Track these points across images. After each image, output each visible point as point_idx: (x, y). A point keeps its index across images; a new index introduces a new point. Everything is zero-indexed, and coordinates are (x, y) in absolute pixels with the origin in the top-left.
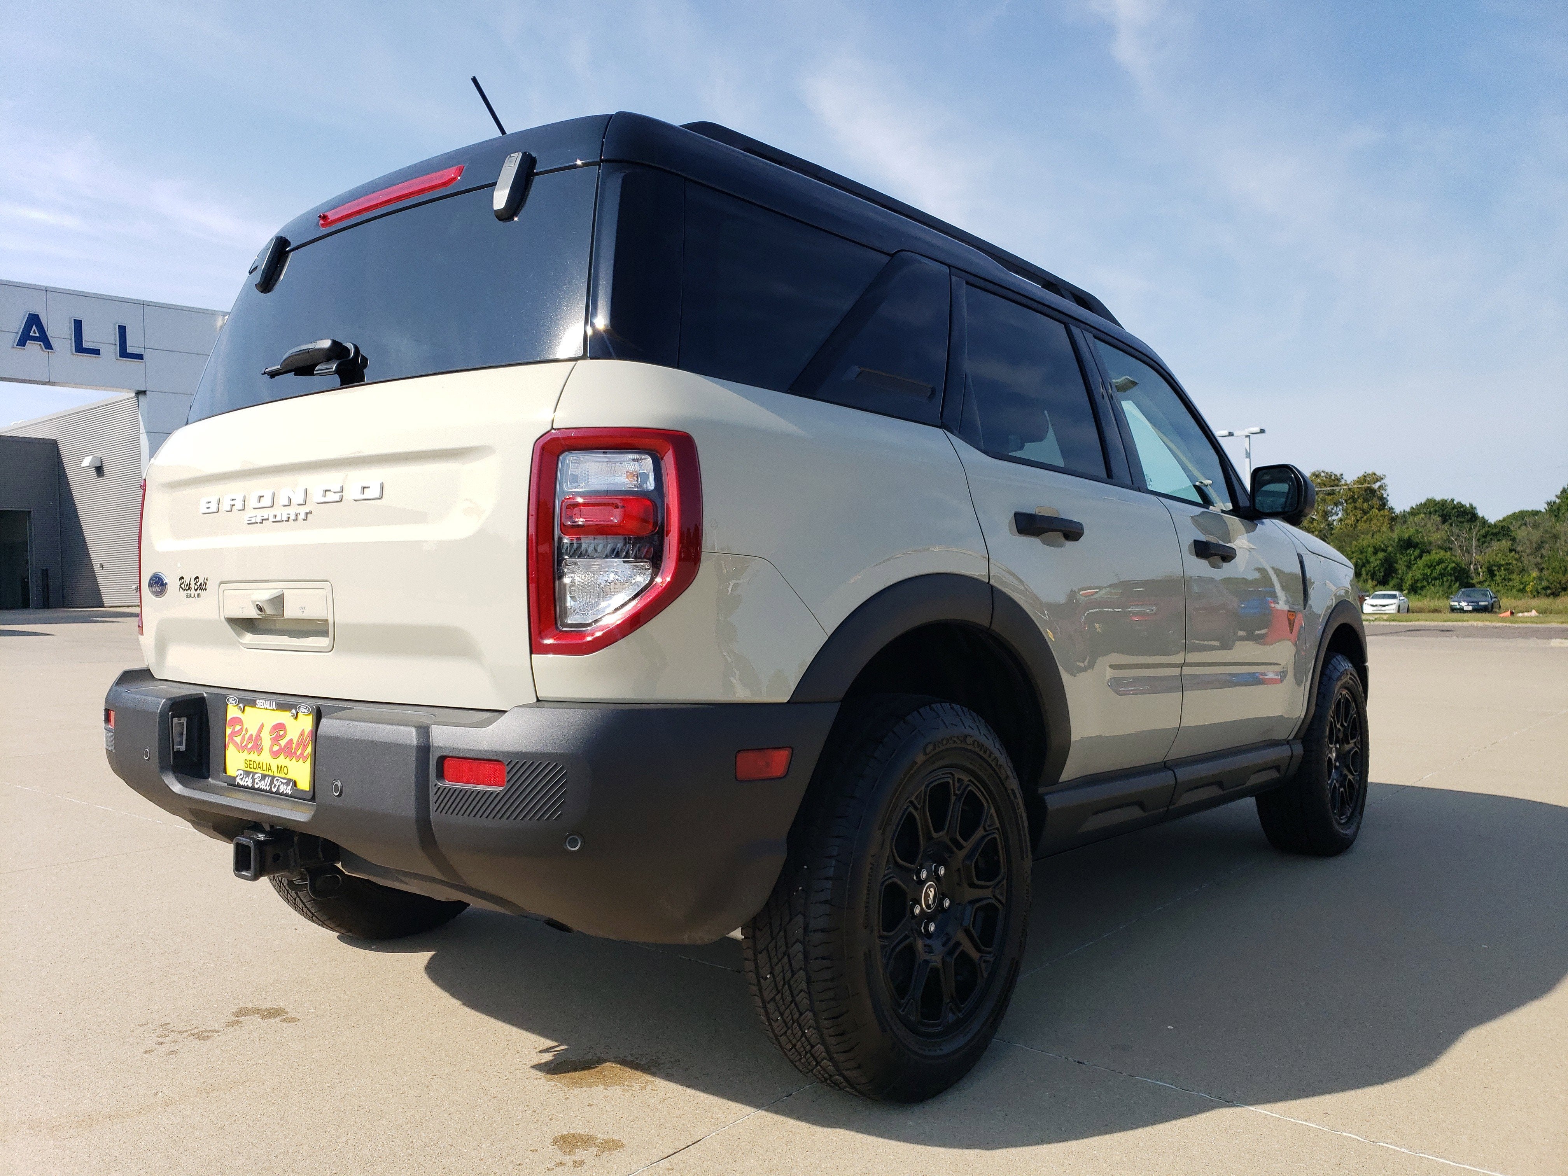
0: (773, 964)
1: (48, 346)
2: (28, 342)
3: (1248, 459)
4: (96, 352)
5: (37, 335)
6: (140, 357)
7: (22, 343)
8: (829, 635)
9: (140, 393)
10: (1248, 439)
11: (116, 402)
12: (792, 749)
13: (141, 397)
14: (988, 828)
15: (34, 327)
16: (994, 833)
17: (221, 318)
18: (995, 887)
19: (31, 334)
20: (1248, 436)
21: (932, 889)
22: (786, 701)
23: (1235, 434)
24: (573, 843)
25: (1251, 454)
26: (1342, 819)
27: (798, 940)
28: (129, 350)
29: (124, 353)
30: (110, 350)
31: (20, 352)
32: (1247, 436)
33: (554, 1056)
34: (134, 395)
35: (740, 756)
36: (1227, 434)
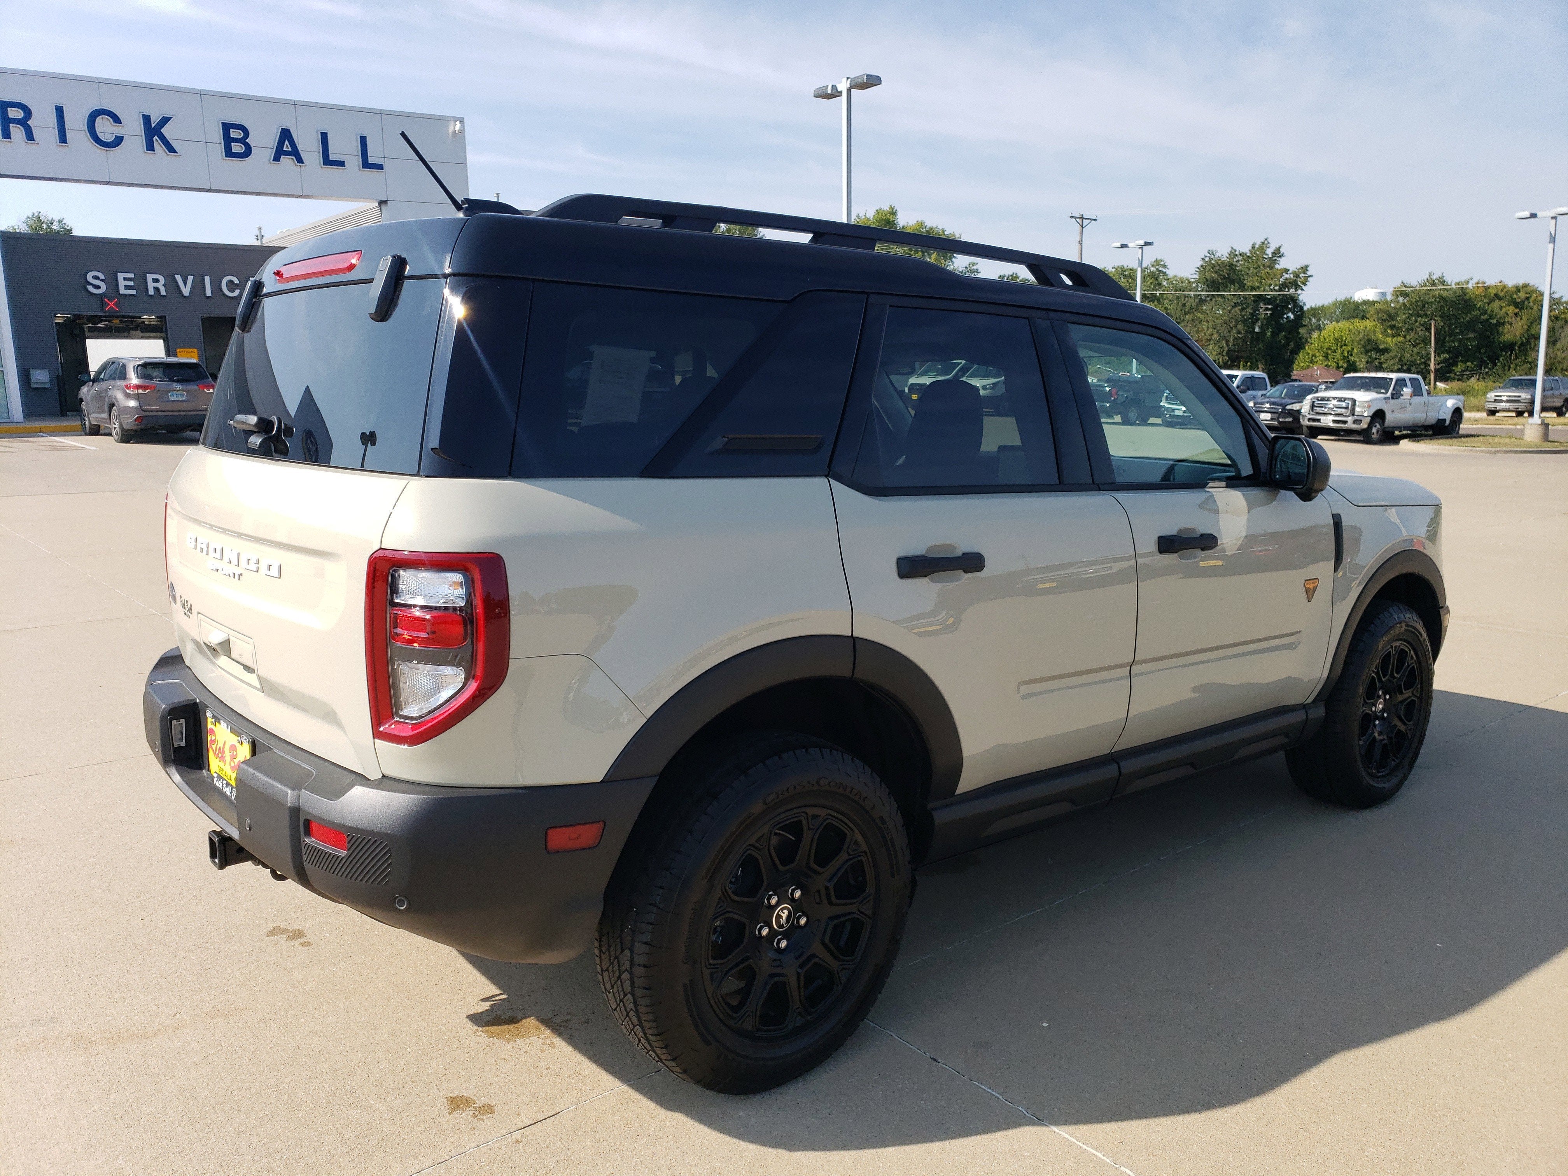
0: (613, 983)
1: (300, 160)
2: (282, 156)
3: (1552, 245)
4: (341, 164)
5: (290, 149)
6: (380, 167)
7: (277, 158)
8: (648, 717)
9: (382, 203)
10: (1554, 221)
11: (363, 212)
12: (605, 822)
13: (383, 207)
14: (851, 853)
15: (287, 142)
16: (860, 856)
17: (452, 123)
18: (860, 903)
19: (284, 149)
20: (1554, 218)
21: (786, 912)
22: (599, 781)
23: (1538, 215)
24: (401, 903)
25: (1556, 240)
26: (1381, 772)
27: (626, 970)
28: (371, 160)
29: (366, 164)
30: (353, 162)
31: (275, 166)
32: (1552, 218)
33: (491, 1006)
34: (377, 204)
35: (550, 832)
36: (1529, 216)
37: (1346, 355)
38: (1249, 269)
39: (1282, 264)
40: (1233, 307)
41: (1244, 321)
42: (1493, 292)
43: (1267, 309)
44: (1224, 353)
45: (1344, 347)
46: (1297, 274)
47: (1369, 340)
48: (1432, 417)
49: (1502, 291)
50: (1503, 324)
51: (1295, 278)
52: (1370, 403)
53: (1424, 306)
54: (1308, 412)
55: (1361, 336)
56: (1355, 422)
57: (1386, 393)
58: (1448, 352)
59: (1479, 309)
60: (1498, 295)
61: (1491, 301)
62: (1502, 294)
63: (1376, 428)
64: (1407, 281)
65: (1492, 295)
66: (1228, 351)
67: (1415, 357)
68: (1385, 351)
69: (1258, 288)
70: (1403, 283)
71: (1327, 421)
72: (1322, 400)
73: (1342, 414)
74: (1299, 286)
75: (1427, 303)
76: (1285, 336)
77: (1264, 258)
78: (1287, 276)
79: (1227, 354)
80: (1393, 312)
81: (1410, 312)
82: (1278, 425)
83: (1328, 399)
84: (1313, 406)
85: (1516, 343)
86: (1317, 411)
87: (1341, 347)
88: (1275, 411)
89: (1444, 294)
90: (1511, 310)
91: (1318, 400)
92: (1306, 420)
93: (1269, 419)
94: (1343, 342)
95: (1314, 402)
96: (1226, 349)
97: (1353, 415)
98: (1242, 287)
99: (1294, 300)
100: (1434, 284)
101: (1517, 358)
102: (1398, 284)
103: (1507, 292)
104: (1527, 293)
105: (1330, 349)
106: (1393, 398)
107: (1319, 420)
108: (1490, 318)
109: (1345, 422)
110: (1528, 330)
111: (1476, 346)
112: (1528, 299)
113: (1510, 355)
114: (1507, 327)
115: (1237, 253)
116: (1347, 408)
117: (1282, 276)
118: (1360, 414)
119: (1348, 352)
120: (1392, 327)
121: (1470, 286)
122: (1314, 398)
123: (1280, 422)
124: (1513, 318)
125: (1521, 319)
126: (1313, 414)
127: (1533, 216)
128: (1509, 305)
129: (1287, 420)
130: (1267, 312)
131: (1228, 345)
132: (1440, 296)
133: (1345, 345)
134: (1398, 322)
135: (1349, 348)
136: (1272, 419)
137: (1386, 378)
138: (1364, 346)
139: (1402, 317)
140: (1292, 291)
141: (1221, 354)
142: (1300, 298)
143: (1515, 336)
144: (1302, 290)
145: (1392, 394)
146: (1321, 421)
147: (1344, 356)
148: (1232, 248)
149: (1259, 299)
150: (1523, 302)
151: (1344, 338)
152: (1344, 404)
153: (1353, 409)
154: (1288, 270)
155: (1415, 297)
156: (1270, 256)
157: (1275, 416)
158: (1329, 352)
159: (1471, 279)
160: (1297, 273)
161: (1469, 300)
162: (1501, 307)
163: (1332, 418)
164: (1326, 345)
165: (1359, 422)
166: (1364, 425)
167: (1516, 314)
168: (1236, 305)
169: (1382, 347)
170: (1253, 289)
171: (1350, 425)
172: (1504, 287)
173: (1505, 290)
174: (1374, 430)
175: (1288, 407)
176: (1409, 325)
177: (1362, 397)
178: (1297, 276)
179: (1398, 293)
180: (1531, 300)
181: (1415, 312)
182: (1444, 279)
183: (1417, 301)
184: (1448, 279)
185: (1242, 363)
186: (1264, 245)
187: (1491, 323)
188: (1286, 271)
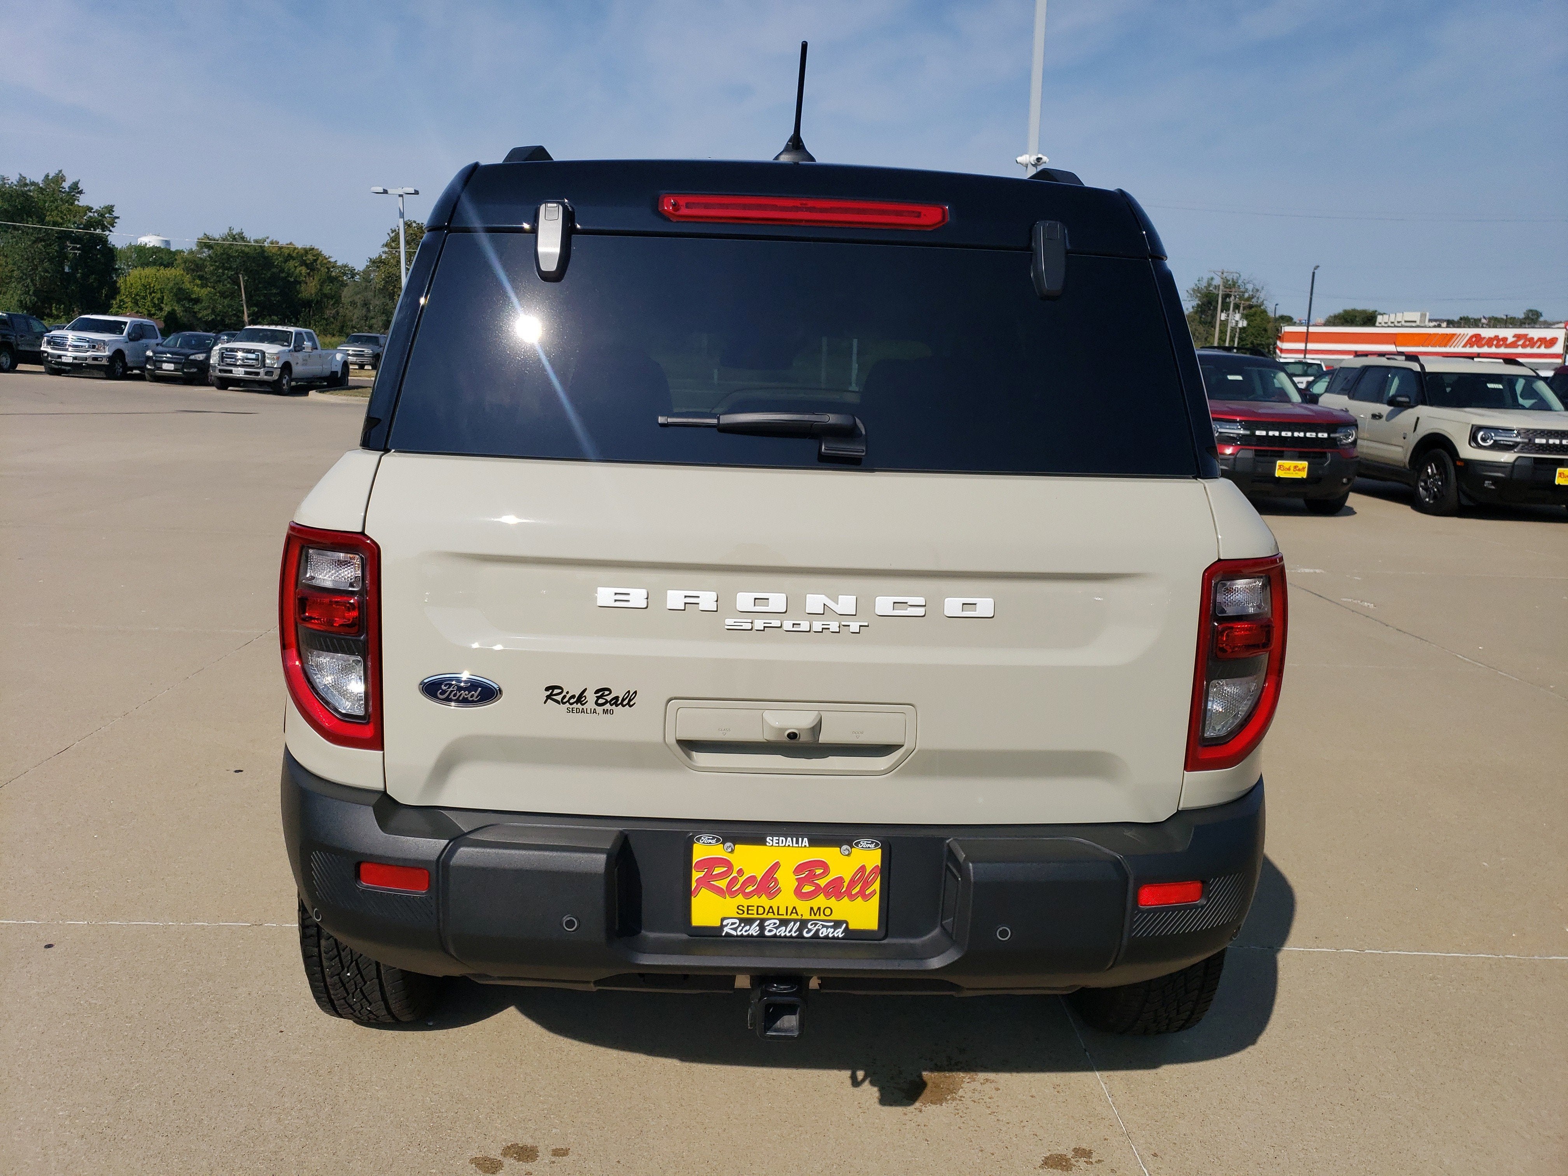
37: (157, 302)
38: (45, 202)
39: (83, 201)
40: (34, 242)
41: (51, 260)
42: (286, 252)
43: (74, 248)
44: (31, 293)
45: (153, 295)
46: (102, 214)
47: (180, 289)
48: (326, 370)
49: (293, 251)
50: (300, 283)
51: (100, 218)
52: (278, 356)
53: (228, 259)
54: (218, 362)
55: (171, 284)
56: (267, 373)
57: (289, 346)
58: (256, 305)
59: (276, 267)
60: (291, 255)
61: (286, 261)
62: (294, 255)
63: (286, 380)
64: (210, 234)
65: (286, 255)
66: (35, 291)
67: (227, 309)
68: (197, 301)
69: (62, 224)
70: (205, 234)
71: (239, 372)
72: (230, 351)
73: (253, 366)
74: (107, 226)
75: (232, 257)
76: (95, 278)
77: (61, 191)
78: (91, 214)
79: (35, 294)
80: (200, 262)
81: (217, 264)
82: (183, 376)
83: (238, 350)
84: (222, 357)
85: (312, 301)
86: (228, 362)
87: (150, 294)
88: (179, 361)
89: (247, 250)
90: (304, 270)
91: (227, 351)
92: (217, 371)
93: (173, 369)
94: (152, 289)
95: (223, 353)
96: (32, 289)
97: (264, 367)
98: (42, 221)
99: (103, 241)
100: (234, 239)
101: (314, 315)
102: (201, 236)
103: (297, 253)
104: (314, 256)
105: (139, 296)
106: (296, 351)
107: (231, 371)
108: (288, 276)
109: (258, 374)
110: (321, 290)
111: (278, 301)
112: (315, 261)
113: (309, 311)
114: (303, 285)
115: (28, 181)
116: (257, 360)
117: (85, 214)
118: (271, 366)
119: (158, 299)
120: (201, 278)
121: (266, 244)
122: (222, 348)
123: (184, 373)
124: (307, 278)
125: (313, 279)
126: (223, 365)
127: (385, 192)
128: (302, 266)
129: (191, 371)
130: (76, 251)
131: (35, 285)
132: (243, 252)
133: (155, 293)
134: (206, 273)
135: (159, 295)
136: (175, 370)
137: (286, 332)
138: (176, 295)
139: (209, 269)
140: (98, 231)
141: (27, 293)
142: (110, 239)
143: (311, 295)
144: (110, 231)
145: (295, 347)
146: (233, 372)
147: (155, 304)
148: (20, 175)
149: (65, 236)
150: (312, 263)
151: (152, 285)
152: (253, 356)
153: (264, 361)
154: (92, 209)
155: (220, 251)
156: (67, 189)
157: (179, 366)
158: (138, 298)
159: (268, 238)
160: (102, 212)
161: (268, 257)
162: (296, 267)
163: (242, 370)
164: (134, 291)
165: (271, 374)
166: (275, 377)
167: (309, 274)
168: (38, 240)
169: (193, 296)
170: (55, 224)
171: (262, 376)
172: (295, 249)
173: (296, 251)
174: (284, 382)
175: (192, 357)
176: (217, 277)
177: (271, 349)
178: (102, 216)
179: (203, 245)
180: (318, 262)
181: (221, 265)
182: (244, 234)
183: (222, 254)
184: (246, 234)
185: (54, 305)
186: (59, 178)
187: (289, 281)
188: (90, 209)
